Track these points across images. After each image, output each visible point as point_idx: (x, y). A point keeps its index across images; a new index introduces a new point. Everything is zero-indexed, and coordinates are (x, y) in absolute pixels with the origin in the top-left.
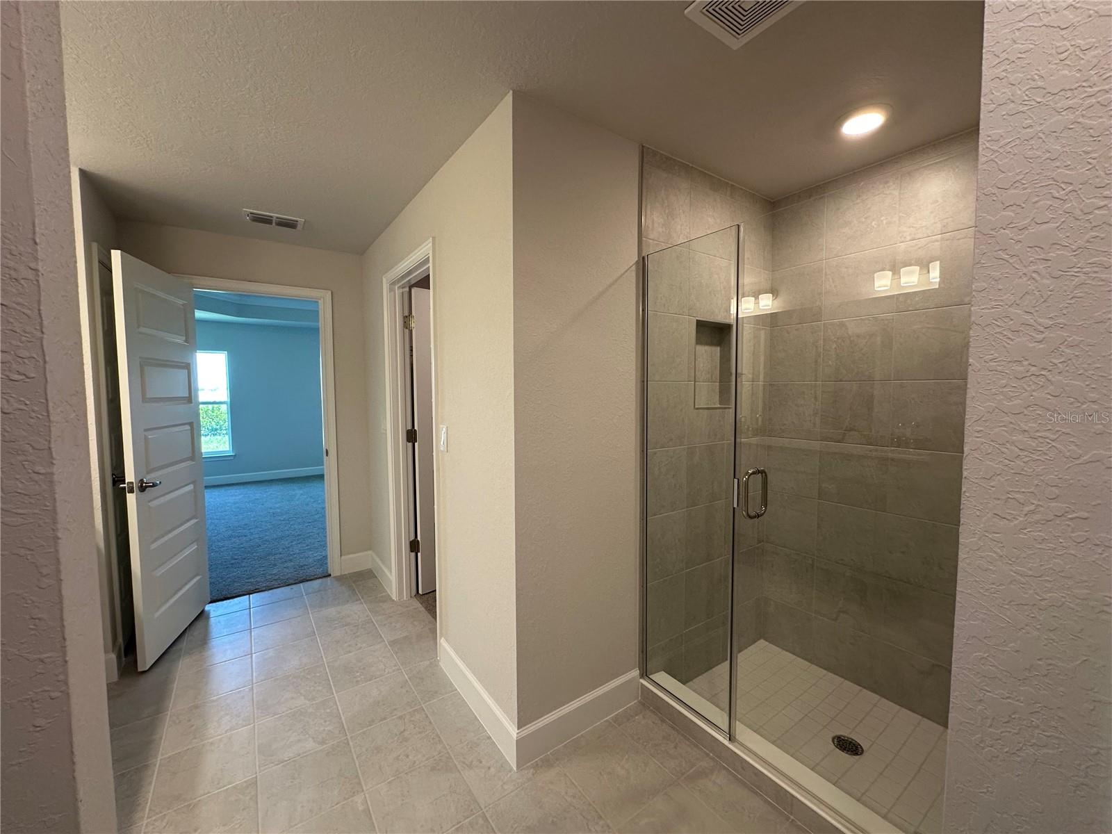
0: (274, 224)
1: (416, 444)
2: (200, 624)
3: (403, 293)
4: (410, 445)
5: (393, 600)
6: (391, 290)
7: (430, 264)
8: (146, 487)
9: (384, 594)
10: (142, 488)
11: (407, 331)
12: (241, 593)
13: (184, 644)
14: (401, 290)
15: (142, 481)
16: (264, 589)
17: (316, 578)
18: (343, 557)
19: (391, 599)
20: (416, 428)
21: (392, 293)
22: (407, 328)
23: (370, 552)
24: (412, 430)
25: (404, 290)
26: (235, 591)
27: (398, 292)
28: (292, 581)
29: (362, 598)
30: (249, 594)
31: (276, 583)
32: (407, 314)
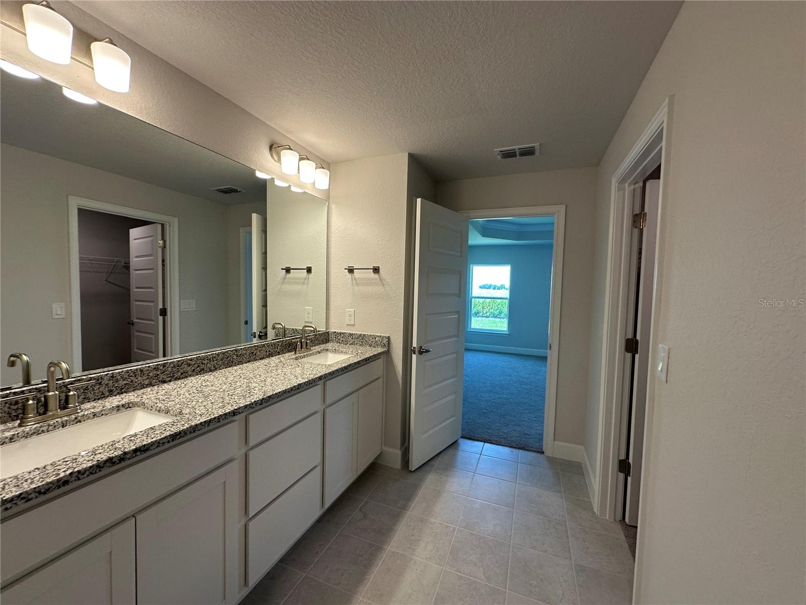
0: (518, 156)
1: (637, 356)
2: (450, 451)
3: (634, 189)
4: (629, 355)
5: (594, 513)
6: (620, 189)
7: (664, 144)
8: (423, 352)
9: (586, 499)
10: (421, 353)
11: (636, 231)
12: (479, 439)
13: (436, 463)
14: (632, 187)
15: (421, 347)
16: (494, 442)
17: (532, 451)
18: (555, 442)
19: (593, 509)
20: (638, 337)
21: (622, 192)
22: (636, 227)
23: (581, 447)
24: (632, 340)
25: (637, 185)
26: (477, 436)
27: (628, 189)
28: (514, 445)
29: (564, 492)
30: (485, 442)
31: (503, 441)
32: (637, 211)
